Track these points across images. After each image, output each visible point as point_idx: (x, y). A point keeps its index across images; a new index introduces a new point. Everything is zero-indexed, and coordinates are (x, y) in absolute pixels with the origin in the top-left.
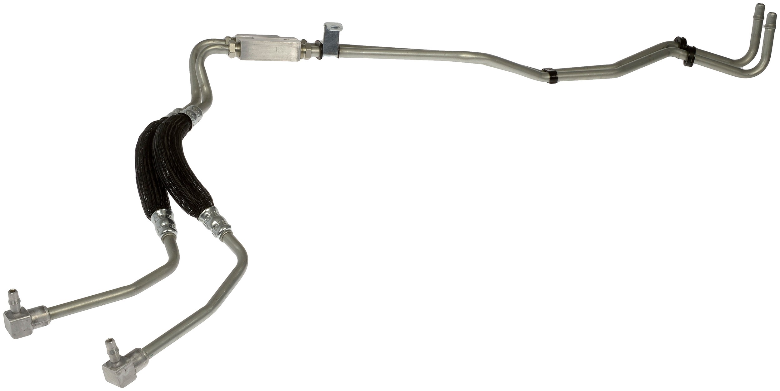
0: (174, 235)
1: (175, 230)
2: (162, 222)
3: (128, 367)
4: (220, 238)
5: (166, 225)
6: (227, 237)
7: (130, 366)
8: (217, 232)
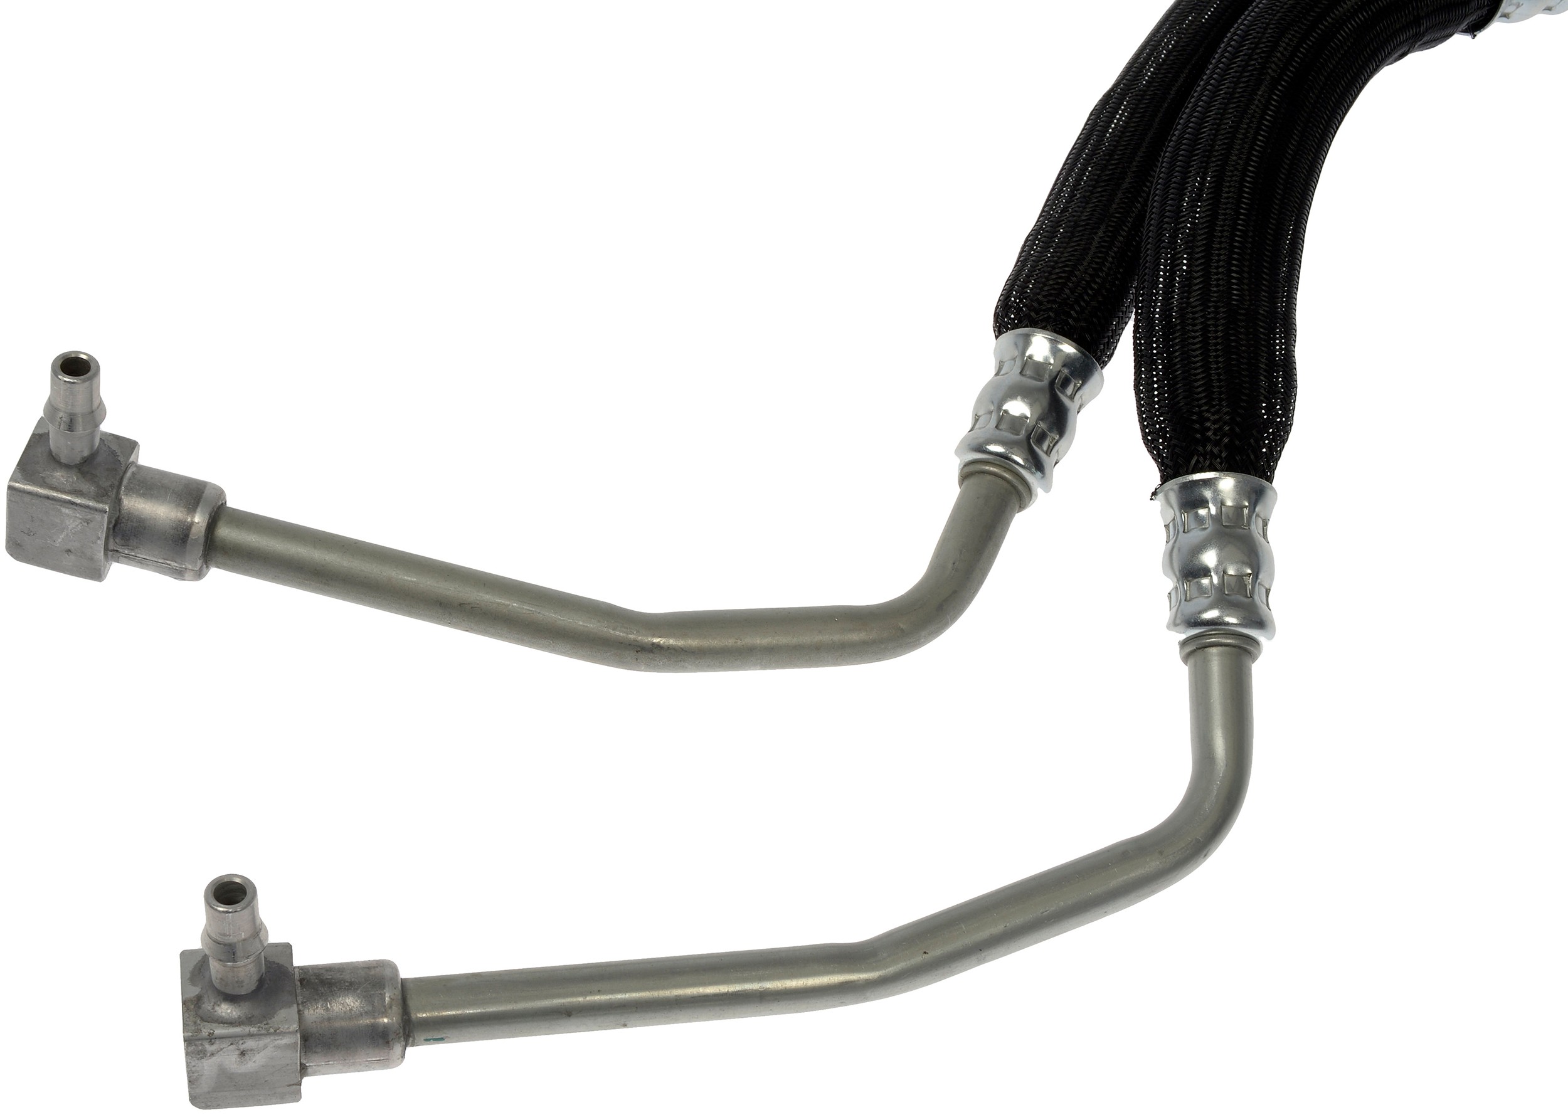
0: (1021, 487)
1: (1038, 466)
2: (1014, 392)
3: (265, 1047)
4: (1183, 644)
5: (1017, 422)
6: (1215, 659)
7: (277, 1047)
8: (1190, 608)
